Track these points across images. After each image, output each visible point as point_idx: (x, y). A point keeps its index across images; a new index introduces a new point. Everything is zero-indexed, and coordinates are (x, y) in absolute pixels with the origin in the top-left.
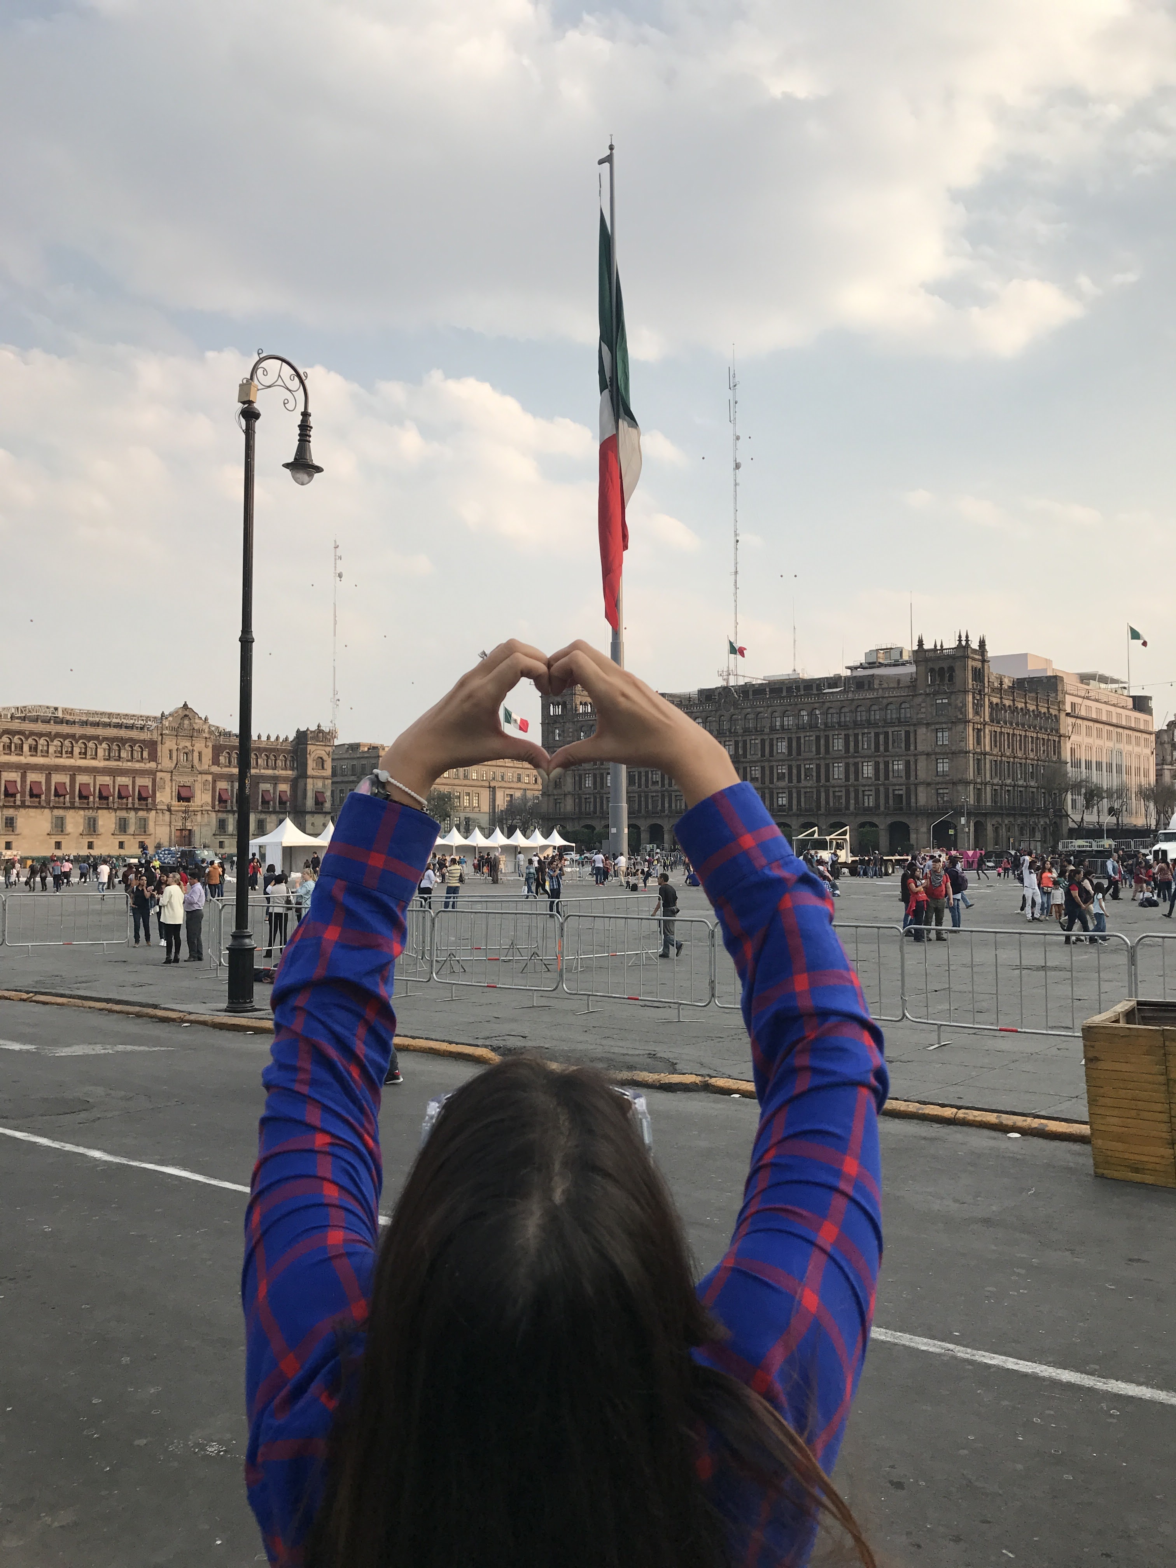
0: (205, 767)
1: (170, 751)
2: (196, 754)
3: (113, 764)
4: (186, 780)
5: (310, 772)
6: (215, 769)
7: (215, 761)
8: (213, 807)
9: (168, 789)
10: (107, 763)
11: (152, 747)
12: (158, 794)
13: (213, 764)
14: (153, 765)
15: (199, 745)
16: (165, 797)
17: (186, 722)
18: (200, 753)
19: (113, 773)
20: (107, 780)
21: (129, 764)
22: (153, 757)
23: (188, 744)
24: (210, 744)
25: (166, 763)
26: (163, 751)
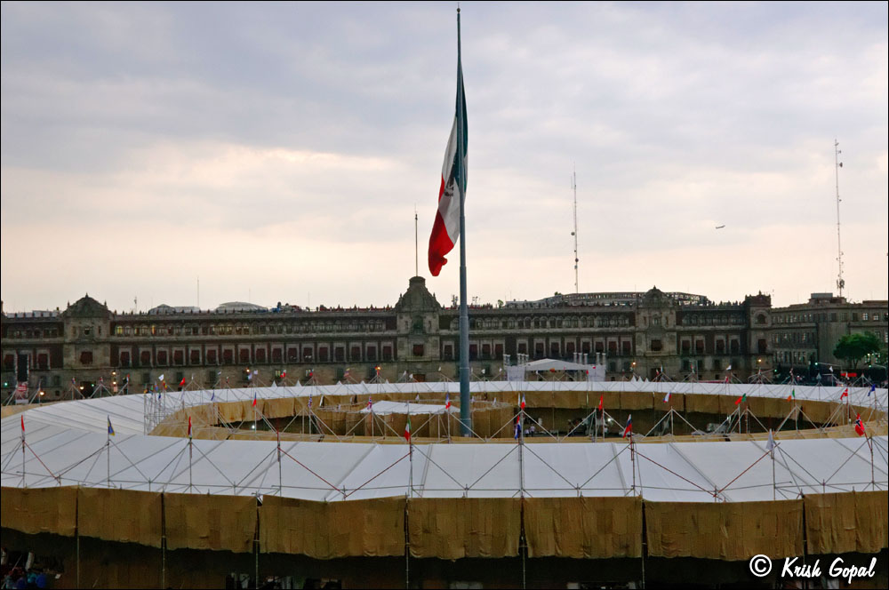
0: (671, 327)
1: (645, 318)
2: (663, 319)
3: (604, 329)
4: (657, 337)
5: (753, 326)
6: (678, 328)
7: (679, 323)
8: (678, 353)
9: (644, 343)
10: (601, 329)
11: (631, 317)
12: (637, 346)
13: (677, 324)
14: (633, 328)
15: (666, 313)
16: (642, 348)
17: (655, 299)
18: (667, 318)
19: (606, 335)
20: (601, 339)
21: (616, 328)
22: (633, 323)
23: (657, 313)
24: (674, 312)
25: (642, 326)
26: (639, 318)
